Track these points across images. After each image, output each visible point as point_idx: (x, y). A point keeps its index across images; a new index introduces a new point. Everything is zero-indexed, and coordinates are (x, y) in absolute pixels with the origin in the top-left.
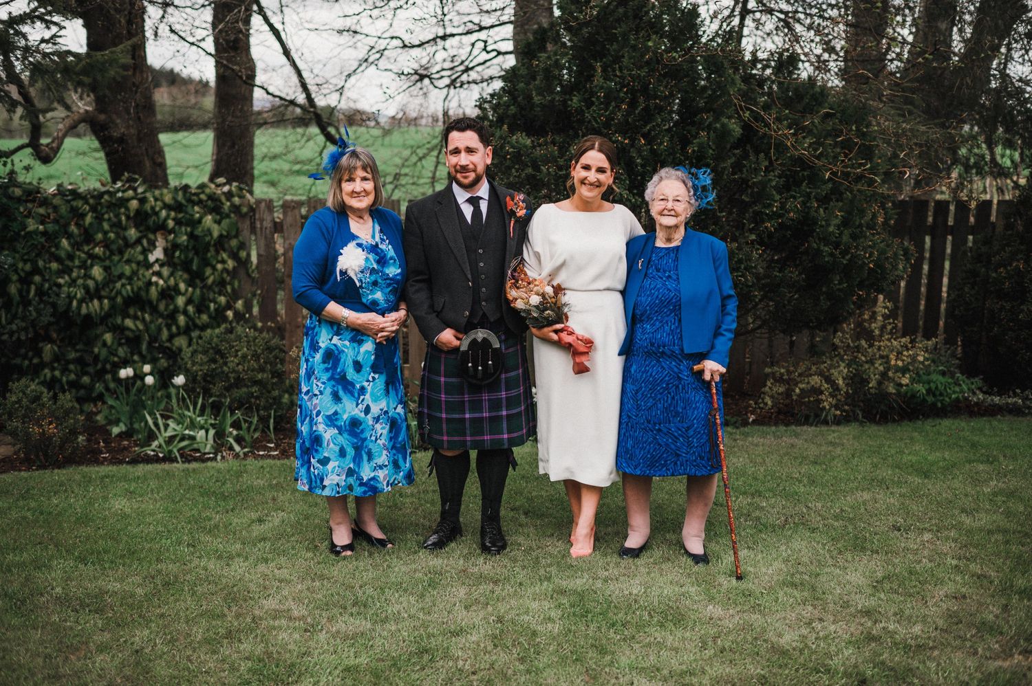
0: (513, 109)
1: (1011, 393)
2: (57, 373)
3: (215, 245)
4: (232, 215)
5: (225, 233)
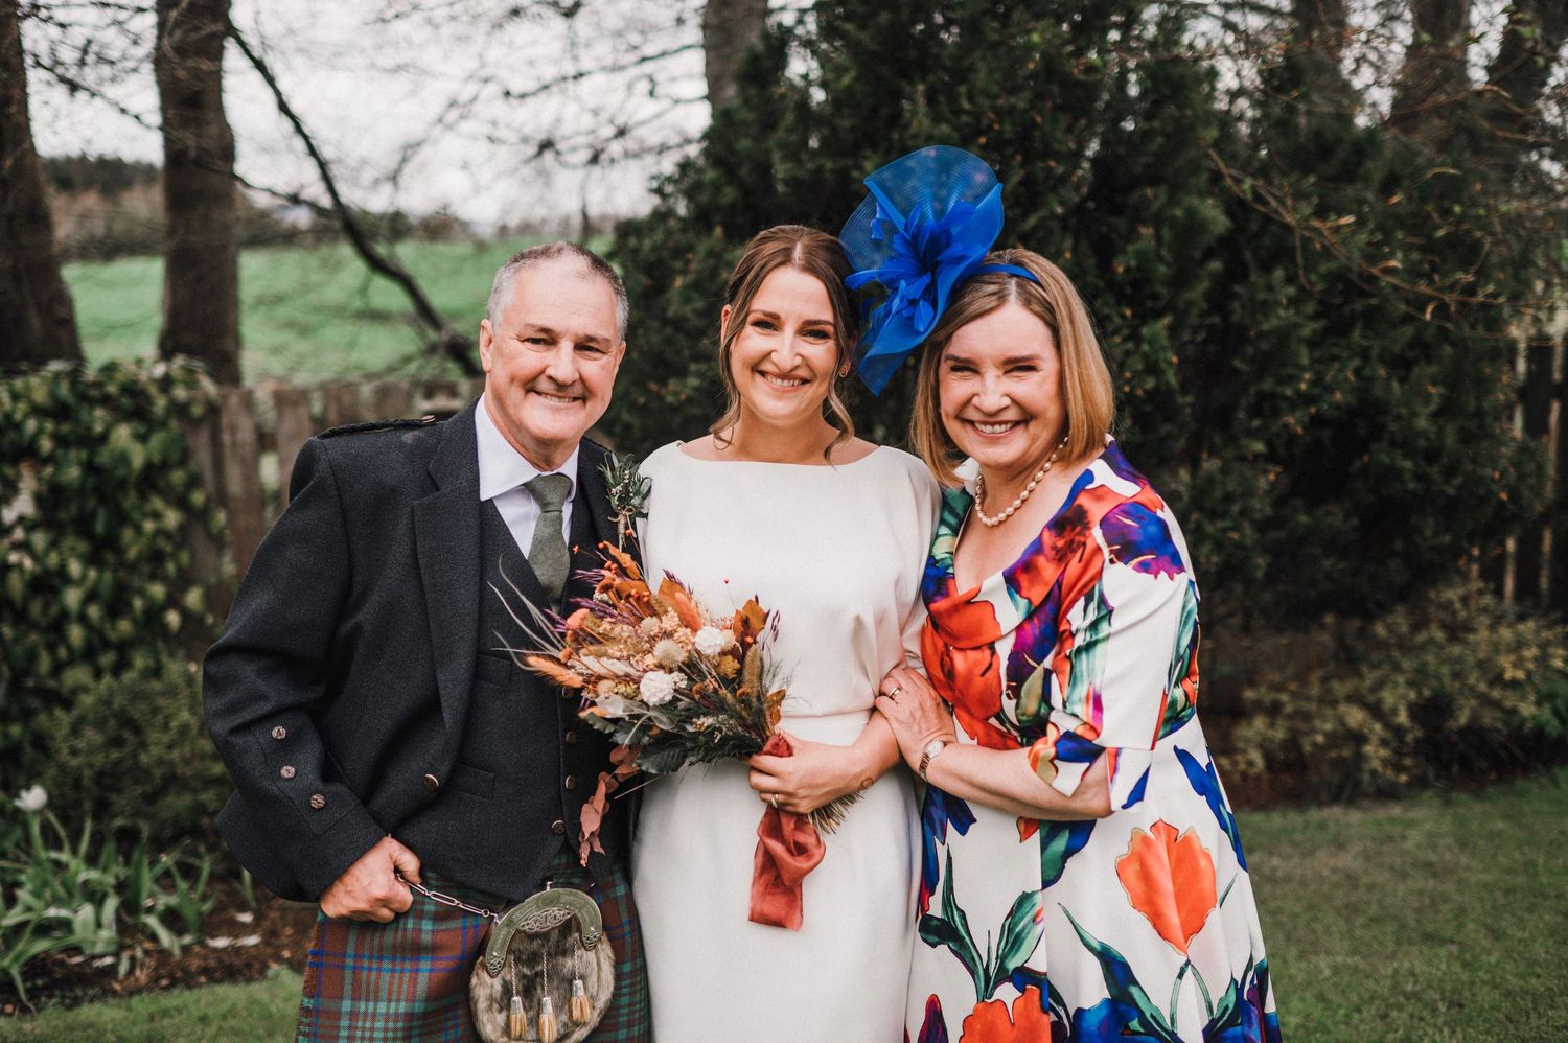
3: (138, 484)
4: (172, 423)
5: (157, 459)
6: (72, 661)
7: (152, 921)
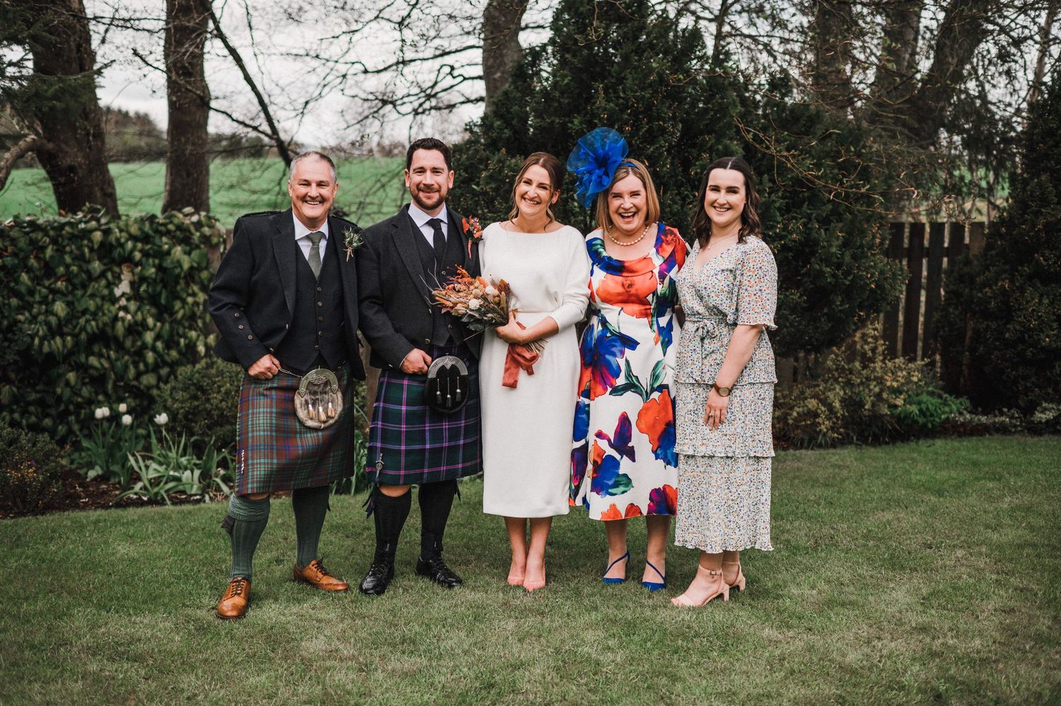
0: (507, 133)
1: (997, 412)
2: (16, 416)
3: (185, 277)
4: (202, 246)
5: (195, 265)
6: (147, 372)
7: (218, 480)
